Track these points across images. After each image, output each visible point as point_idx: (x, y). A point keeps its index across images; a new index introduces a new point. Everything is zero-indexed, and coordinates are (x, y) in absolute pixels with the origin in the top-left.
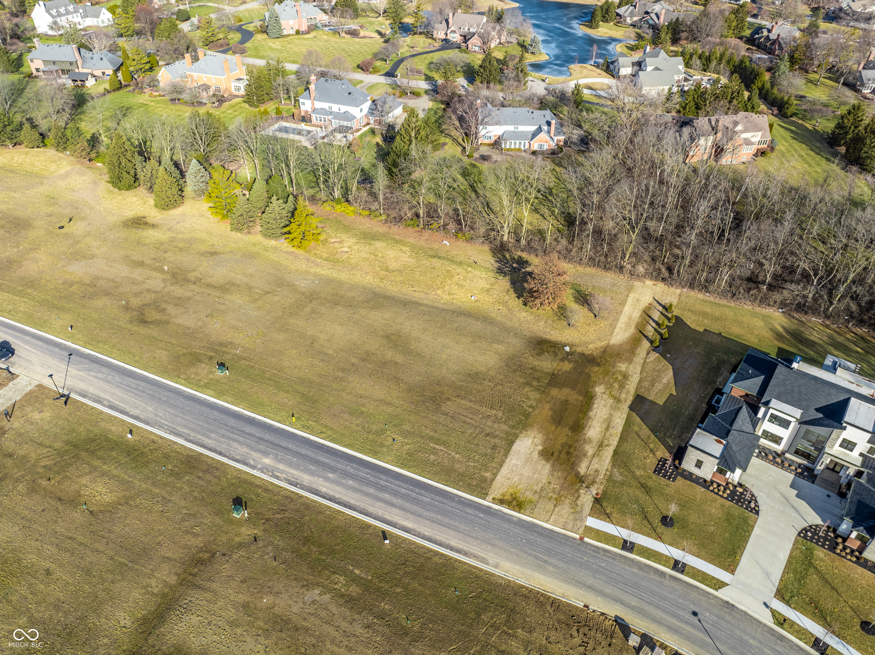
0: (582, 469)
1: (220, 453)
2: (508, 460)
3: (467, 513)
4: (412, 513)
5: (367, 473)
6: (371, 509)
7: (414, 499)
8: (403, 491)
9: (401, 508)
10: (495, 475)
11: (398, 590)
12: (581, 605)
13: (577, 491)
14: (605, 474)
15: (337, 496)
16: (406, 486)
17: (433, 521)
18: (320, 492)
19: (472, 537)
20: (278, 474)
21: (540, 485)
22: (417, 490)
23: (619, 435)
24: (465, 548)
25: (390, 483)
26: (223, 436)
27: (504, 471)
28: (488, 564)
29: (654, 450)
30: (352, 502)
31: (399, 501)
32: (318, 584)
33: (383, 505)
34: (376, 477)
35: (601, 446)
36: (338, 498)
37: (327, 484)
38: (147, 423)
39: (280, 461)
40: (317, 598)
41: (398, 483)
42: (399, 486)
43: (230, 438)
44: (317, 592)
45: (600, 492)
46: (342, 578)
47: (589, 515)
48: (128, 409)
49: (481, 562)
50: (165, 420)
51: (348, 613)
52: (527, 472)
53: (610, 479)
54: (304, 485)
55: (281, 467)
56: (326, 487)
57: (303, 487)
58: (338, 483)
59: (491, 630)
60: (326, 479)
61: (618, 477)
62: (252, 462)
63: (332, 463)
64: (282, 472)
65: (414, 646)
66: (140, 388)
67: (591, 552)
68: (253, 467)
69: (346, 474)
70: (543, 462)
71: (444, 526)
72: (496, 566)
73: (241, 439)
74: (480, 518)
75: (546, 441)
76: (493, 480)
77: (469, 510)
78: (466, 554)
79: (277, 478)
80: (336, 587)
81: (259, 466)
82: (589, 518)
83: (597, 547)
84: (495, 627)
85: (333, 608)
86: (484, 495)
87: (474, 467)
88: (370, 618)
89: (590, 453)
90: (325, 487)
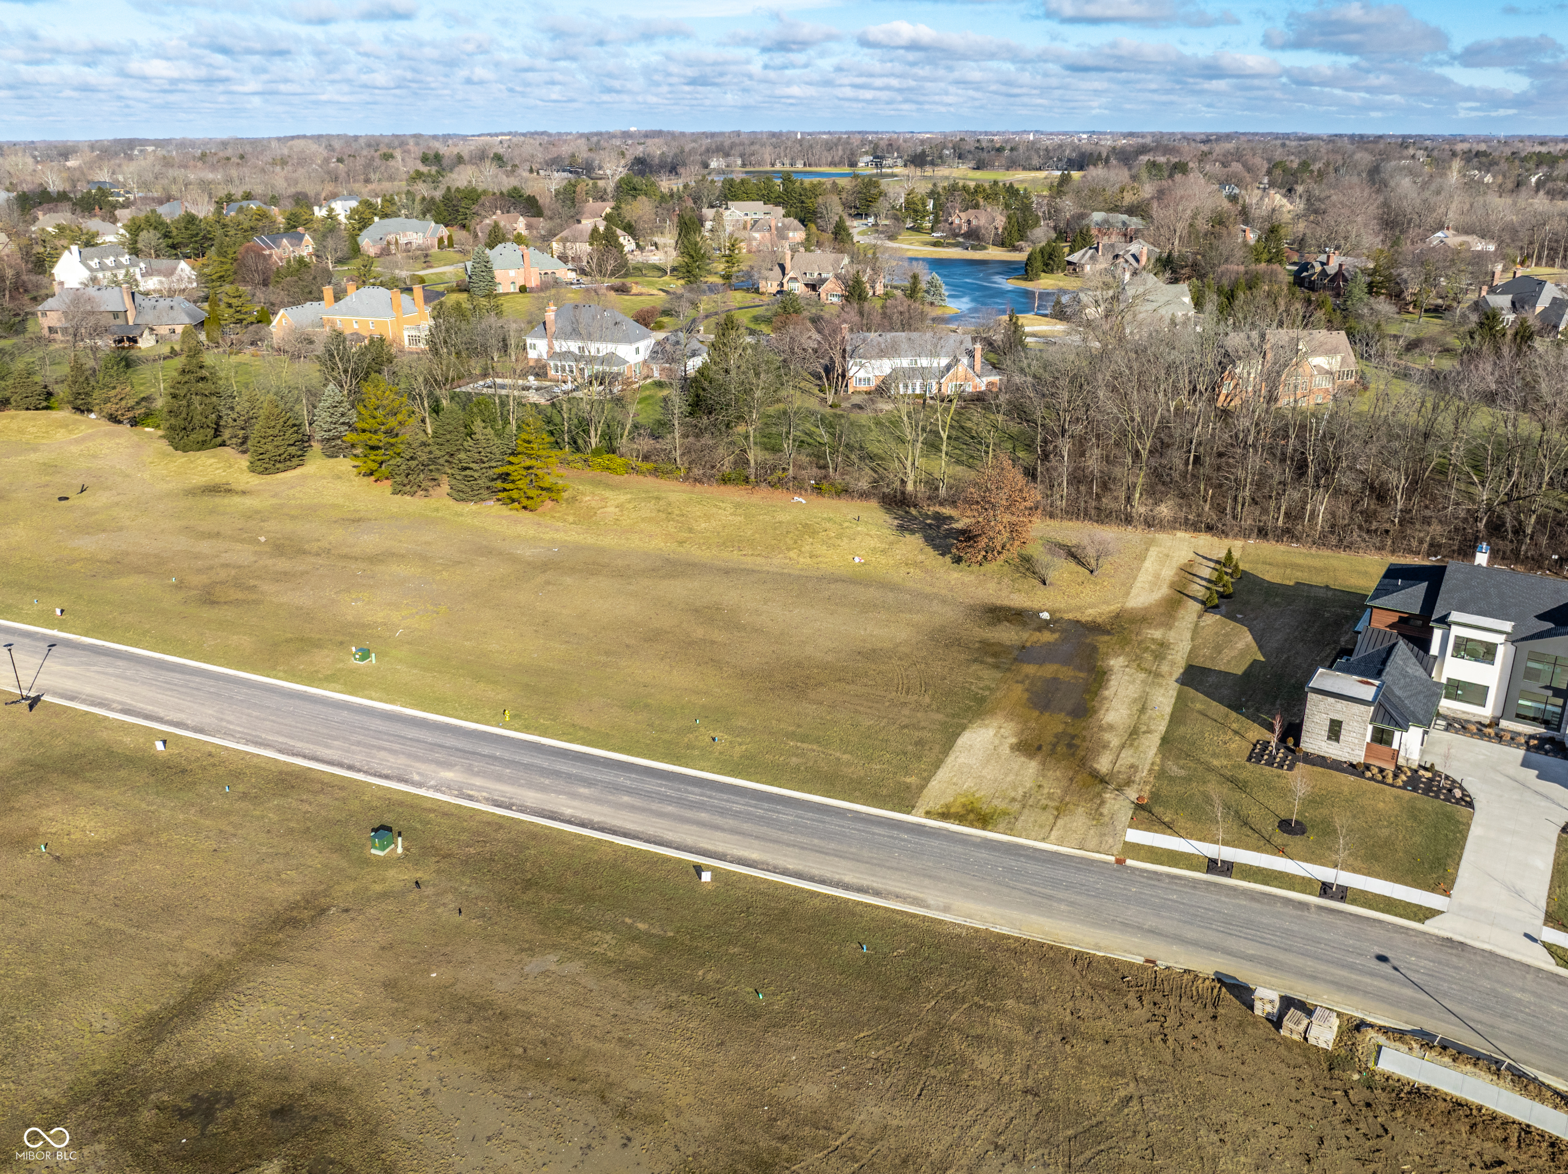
0: (1103, 764)
1: (350, 768)
2: (950, 760)
3: (874, 834)
4: (757, 837)
5: (661, 785)
6: (670, 836)
7: (762, 817)
8: (736, 807)
9: (734, 831)
10: (927, 780)
11: (733, 950)
12: (1139, 960)
13: (1099, 795)
14: (1150, 770)
15: (596, 819)
16: (742, 800)
17: (803, 848)
18: (562, 814)
19: (889, 868)
20: (471, 793)
21: (1021, 791)
22: (766, 805)
23: (1167, 718)
24: (875, 885)
25: (710, 797)
26: (359, 743)
27: (943, 774)
28: (928, 907)
29: (1242, 732)
30: (630, 826)
31: (731, 822)
32: (555, 947)
33: (694, 828)
34: (679, 790)
35: (1134, 733)
36: (598, 823)
37: (576, 803)
38: (201, 731)
39: (477, 774)
40: (553, 968)
41: (725, 797)
42: (728, 801)
43: (374, 746)
44: (553, 958)
45: (1146, 794)
46: (608, 937)
47: (1130, 826)
48: (159, 712)
49: (912, 904)
50: (238, 725)
51: (622, 987)
52: (989, 773)
53: (1162, 775)
54: (526, 807)
55: (478, 782)
56: (574, 808)
57: (523, 809)
58: (598, 801)
59: (947, 1005)
60: (574, 796)
61: (1177, 771)
62: (416, 778)
63: (587, 774)
64: (480, 789)
65: (776, 1034)
66: (191, 685)
67: (1144, 880)
68: (420, 785)
69: (617, 788)
70: (1023, 759)
71: (827, 854)
72: (946, 909)
73: (396, 747)
74: (904, 840)
75: (1022, 731)
76: (922, 787)
77: (877, 830)
78: (877, 893)
79: (470, 798)
80: (596, 949)
81: (432, 783)
82: (1130, 831)
83: (1155, 873)
84: (956, 999)
85: (589, 981)
86: (906, 808)
87: (882, 771)
88: (674, 994)
89: (1115, 742)
90: (568, 807)
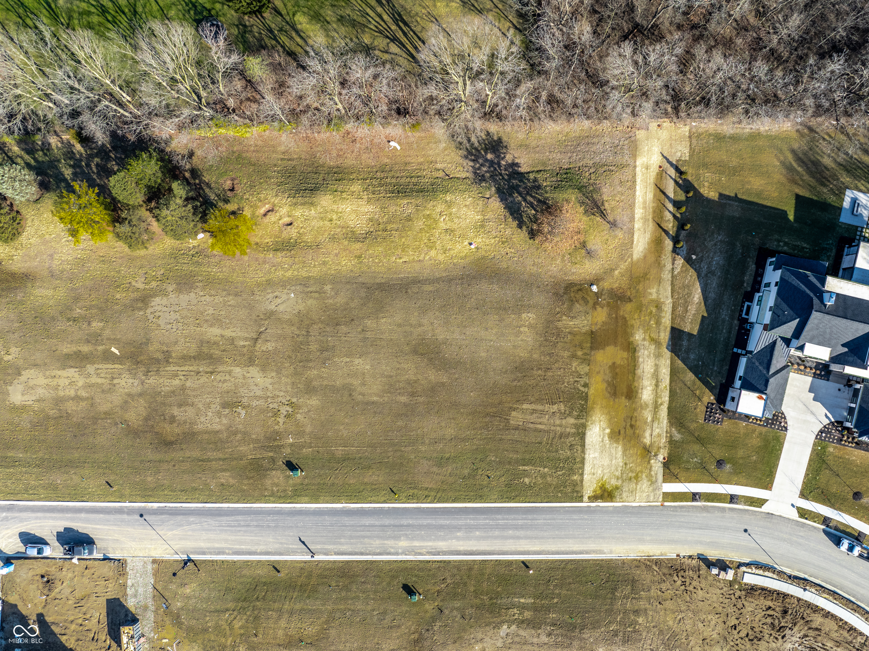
0: (647, 440)
1: (362, 554)
2: (587, 456)
3: (575, 519)
4: (536, 538)
5: (485, 519)
6: (505, 548)
7: (531, 525)
8: (520, 522)
9: (526, 538)
10: (582, 474)
11: (555, 600)
12: (674, 556)
13: (649, 462)
14: (666, 437)
15: (474, 549)
16: (520, 517)
17: (554, 538)
18: (460, 551)
19: (586, 538)
20: (419, 551)
21: (620, 469)
22: (530, 517)
23: (668, 388)
24: (585, 549)
25: (507, 519)
26: (351, 537)
27: (588, 468)
28: (605, 553)
29: (700, 397)
30: (488, 548)
31: (521, 533)
32: (503, 622)
33: (511, 541)
34: (493, 520)
35: (656, 406)
36: (476, 551)
37: (461, 543)
38: (281, 554)
39: (412, 539)
40: (508, 631)
41: (512, 517)
42: (514, 519)
43: (359, 537)
44: (505, 627)
45: (666, 455)
46: (515, 610)
47: (664, 482)
48: (253, 549)
49: (600, 554)
50: (292, 544)
51: (533, 632)
52: (606, 462)
53: (671, 442)
54: (445, 551)
55: (416, 544)
56: (462, 546)
57: (445, 553)
58: (468, 538)
59: (625, 600)
60: (458, 539)
61: (677, 437)
62: (392, 550)
63: (454, 522)
64: (421, 547)
65: (583, 633)
67: (672, 513)
68: (397, 554)
69: (470, 528)
70: (615, 445)
71: (563, 538)
72: (611, 552)
73: (368, 533)
74: (586, 519)
75: (610, 420)
76: (582, 481)
77: (575, 517)
78: (587, 553)
79: (421, 554)
80: (515, 617)
81: (400, 551)
82: (664, 485)
83: (675, 507)
84: (626, 597)
85: (522, 632)
86: (580, 499)
87: (564, 474)
88: (548, 628)
89: (649, 419)
